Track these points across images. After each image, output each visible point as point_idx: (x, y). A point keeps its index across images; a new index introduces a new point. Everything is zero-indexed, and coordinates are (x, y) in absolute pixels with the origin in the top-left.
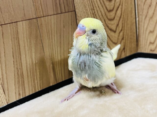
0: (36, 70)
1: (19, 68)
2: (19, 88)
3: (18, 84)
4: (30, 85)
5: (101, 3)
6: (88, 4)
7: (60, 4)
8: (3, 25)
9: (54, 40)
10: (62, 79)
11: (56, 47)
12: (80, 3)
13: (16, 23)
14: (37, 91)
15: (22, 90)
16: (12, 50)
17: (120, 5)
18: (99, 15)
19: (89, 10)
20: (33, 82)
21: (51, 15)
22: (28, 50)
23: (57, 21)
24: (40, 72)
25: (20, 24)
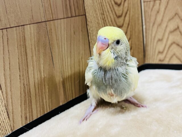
0: (44, 85)
1: (26, 84)
2: (25, 109)
3: (24, 105)
4: (38, 105)
5: (110, 8)
6: (98, 7)
7: (71, 6)
8: (8, 28)
9: (64, 49)
10: (72, 97)
11: (66, 57)
12: (90, 6)
13: (22, 27)
14: (46, 113)
15: (29, 112)
16: (18, 60)
17: (128, 10)
18: (108, 21)
19: (99, 15)
20: (41, 101)
21: (60, 19)
22: (36, 61)
23: (67, 26)
24: (49, 88)
25: (27, 27)
